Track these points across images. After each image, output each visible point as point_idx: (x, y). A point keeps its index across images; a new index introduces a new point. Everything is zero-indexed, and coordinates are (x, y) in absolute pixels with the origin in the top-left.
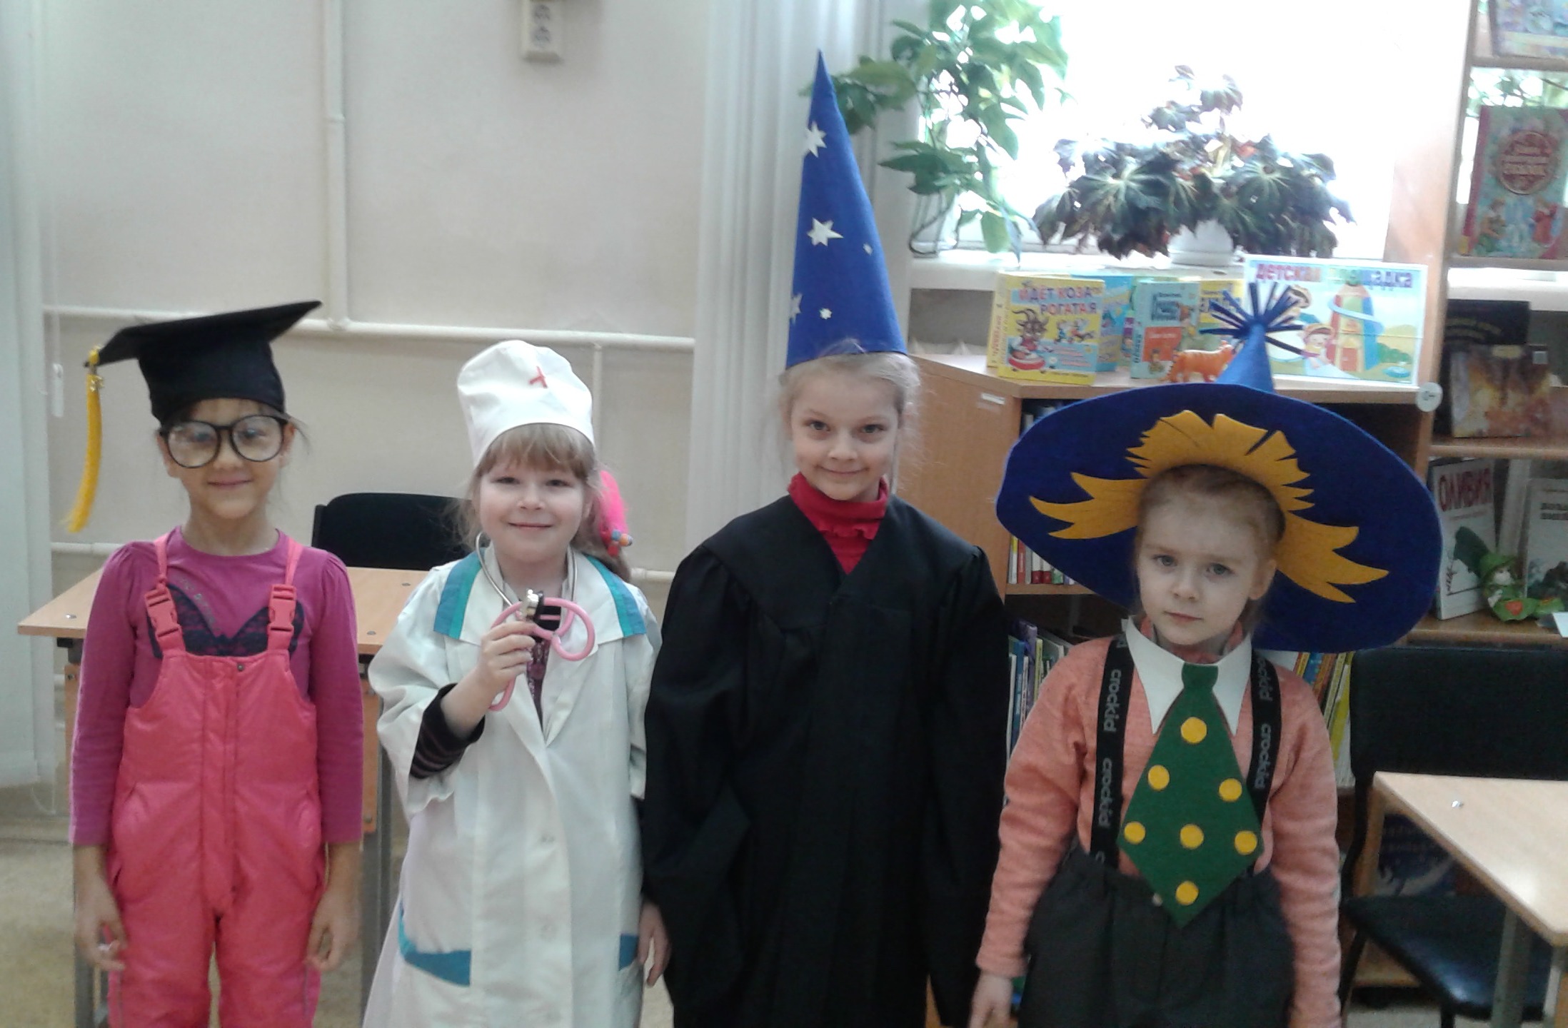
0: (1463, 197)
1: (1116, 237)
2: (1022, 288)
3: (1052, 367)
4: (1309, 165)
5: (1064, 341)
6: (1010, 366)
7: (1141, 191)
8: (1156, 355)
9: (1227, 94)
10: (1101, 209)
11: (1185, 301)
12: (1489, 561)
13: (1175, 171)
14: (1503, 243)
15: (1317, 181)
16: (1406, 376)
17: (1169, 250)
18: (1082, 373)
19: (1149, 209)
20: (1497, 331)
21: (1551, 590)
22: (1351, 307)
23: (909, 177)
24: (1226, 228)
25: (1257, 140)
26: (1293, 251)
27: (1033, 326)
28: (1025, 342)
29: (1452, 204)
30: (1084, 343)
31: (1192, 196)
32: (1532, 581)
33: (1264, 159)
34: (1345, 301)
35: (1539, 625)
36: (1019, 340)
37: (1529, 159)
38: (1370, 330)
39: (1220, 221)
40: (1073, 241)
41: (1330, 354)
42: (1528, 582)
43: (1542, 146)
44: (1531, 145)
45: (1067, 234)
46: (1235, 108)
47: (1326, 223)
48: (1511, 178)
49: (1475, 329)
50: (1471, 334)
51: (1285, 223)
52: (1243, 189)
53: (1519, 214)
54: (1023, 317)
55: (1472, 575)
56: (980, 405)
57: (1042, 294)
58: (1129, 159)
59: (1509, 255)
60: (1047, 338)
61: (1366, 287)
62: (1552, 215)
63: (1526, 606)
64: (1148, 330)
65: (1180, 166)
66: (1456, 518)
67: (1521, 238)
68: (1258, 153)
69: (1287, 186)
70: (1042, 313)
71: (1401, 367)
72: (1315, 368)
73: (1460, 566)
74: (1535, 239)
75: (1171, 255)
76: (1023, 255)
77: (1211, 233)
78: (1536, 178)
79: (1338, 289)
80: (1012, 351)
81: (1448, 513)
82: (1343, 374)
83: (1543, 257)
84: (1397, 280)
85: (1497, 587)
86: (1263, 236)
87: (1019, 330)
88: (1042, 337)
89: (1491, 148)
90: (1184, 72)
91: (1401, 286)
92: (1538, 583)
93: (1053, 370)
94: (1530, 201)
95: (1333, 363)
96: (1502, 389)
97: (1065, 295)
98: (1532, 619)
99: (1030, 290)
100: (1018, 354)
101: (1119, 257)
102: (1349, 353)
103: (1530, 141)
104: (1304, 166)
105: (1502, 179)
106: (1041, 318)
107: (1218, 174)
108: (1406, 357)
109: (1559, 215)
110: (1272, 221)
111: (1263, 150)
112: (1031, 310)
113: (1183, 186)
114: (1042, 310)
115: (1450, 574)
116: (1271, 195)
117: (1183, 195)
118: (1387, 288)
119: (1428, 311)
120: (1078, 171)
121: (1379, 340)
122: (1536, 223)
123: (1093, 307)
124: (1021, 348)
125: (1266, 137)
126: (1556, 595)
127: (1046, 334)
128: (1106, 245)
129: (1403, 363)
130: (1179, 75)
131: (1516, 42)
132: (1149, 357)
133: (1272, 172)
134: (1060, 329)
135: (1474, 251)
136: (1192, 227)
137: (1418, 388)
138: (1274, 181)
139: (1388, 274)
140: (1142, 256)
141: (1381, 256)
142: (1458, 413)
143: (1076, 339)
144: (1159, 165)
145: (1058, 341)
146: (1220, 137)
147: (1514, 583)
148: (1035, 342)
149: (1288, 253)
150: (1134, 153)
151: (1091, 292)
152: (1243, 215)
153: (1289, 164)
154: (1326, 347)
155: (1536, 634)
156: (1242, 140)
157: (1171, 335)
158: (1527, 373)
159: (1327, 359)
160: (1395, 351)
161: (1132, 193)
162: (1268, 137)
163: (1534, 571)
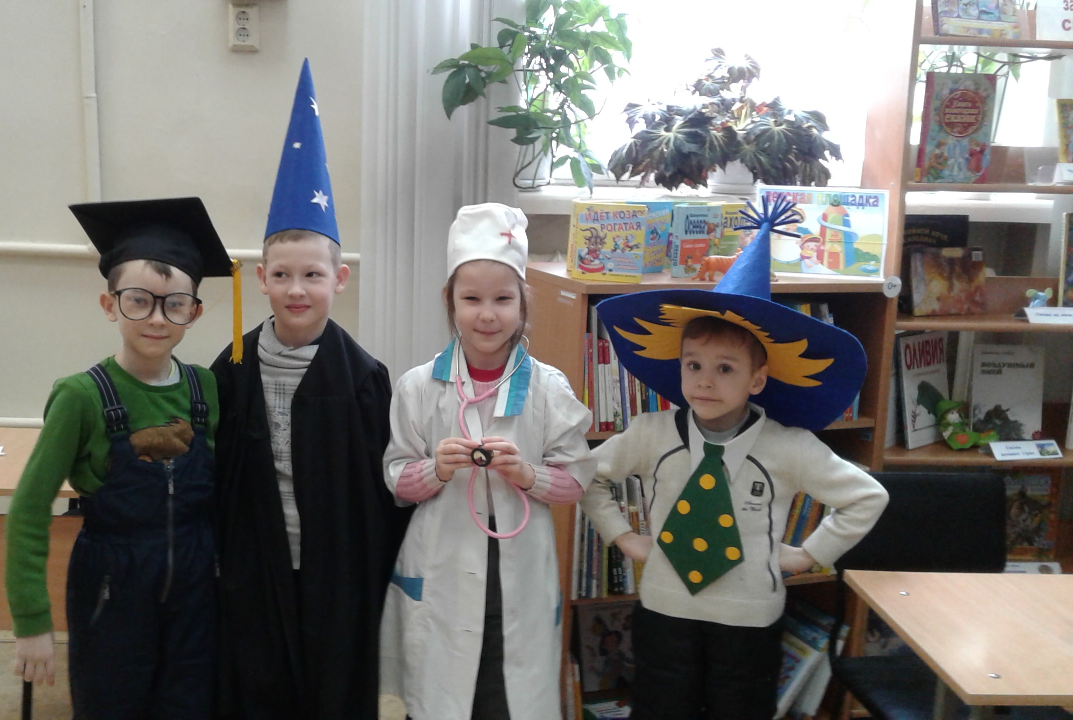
0: (915, 140)
1: (668, 174)
2: (586, 212)
3: (610, 270)
4: (808, 119)
5: (618, 251)
6: (580, 270)
7: (685, 140)
8: (689, 260)
9: (748, 69)
10: (656, 154)
11: (711, 220)
12: (944, 405)
13: (712, 125)
14: (946, 172)
15: (815, 131)
16: (875, 272)
17: (708, 183)
18: (633, 274)
19: (690, 153)
20: (945, 237)
21: (991, 426)
22: (834, 222)
23: (513, 133)
24: (747, 166)
25: (769, 101)
26: (798, 183)
27: (595, 241)
28: (590, 252)
29: (907, 146)
30: (632, 252)
31: (721, 142)
32: (976, 419)
33: (774, 115)
34: (830, 218)
35: (980, 451)
36: (586, 250)
37: (965, 111)
38: (849, 238)
39: (742, 161)
40: (638, 178)
41: (820, 257)
42: (972, 420)
43: (974, 102)
44: (965, 101)
45: (634, 174)
46: (755, 79)
47: (821, 160)
48: (951, 125)
49: (929, 236)
50: (926, 239)
51: (791, 162)
52: (760, 138)
53: (958, 151)
54: (588, 234)
55: (932, 416)
56: (560, 300)
57: (601, 216)
58: (677, 117)
59: (951, 181)
60: (607, 249)
61: (845, 207)
62: (982, 152)
63: (971, 437)
64: (683, 242)
65: (714, 121)
66: (919, 375)
67: (960, 170)
68: (770, 111)
69: (791, 134)
70: (602, 231)
71: (871, 265)
72: (809, 267)
73: (922, 410)
74: (969, 169)
75: (709, 187)
76: (595, 189)
77: (737, 170)
78: (970, 124)
79: (826, 208)
80: (581, 259)
81: (912, 372)
82: (830, 271)
83: (977, 182)
84: (867, 201)
85: (949, 424)
86: (773, 171)
87: (586, 243)
88: (603, 247)
89: (935, 103)
90: (718, 53)
91: (870, 206)
92: (980, 421)
93: (611, 273)
94: (965, 142)
95: (822, 263)
96: (950, 279)
97: (618, 216)
98: (975, 447)
99: (592, 213)
100: (585, 261)
101: (671, 189)
102: (834, 256)
103: (964, 98)
104: (804, 120)
105: (944, 125)
106: (601, 234)
107: (741, 127)
108: (875, 258)
109: (987, 152)
110: (780, 159)
111: (774, 108)
112: (594, 228)
113: (716, 137)
114: (602, 228)
115: (915, 416)
116: (780, 141)
117: (716, 143)
118: (861, 207)
119: (890, 225)
120: (641, 126)
121: (855, 246)
122: (970, 158)
123: (639, 226)
124: (587, 257)
125: (776, 99)
126: (993, 429)
127: (605, 246)
128: (661, 180)
129: (873, 262)
130: (713, 55)
131: (951, 25)
132: (684, 262)
133: (781, 125)
134: (615, 242)
135: (925, 179)
136: (723, 166)
137: (884, 280)
138: (782, 131)
139: (861, 197)
140: (689, 188)
141: (859, 185)
142: (917, 298)
143: (628, 249)
144: (699, 121)
145: (615, 250)
146: (741, 100)
147: (961, 421)
148: (597, 252)
149: (793, 183)
150: (680, 113)
151: (638, 214)
152: (760, 157)
153: (791, 118)
154: (816, 251)
155: (978, 459)
156: (758, 102)
157: (702, 245)
158: (968, 268)
159: (818, 261)
160: (868, 253)
161: (678, 142)
162: (777, 99)
163: (977, 412)
